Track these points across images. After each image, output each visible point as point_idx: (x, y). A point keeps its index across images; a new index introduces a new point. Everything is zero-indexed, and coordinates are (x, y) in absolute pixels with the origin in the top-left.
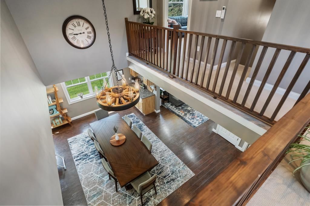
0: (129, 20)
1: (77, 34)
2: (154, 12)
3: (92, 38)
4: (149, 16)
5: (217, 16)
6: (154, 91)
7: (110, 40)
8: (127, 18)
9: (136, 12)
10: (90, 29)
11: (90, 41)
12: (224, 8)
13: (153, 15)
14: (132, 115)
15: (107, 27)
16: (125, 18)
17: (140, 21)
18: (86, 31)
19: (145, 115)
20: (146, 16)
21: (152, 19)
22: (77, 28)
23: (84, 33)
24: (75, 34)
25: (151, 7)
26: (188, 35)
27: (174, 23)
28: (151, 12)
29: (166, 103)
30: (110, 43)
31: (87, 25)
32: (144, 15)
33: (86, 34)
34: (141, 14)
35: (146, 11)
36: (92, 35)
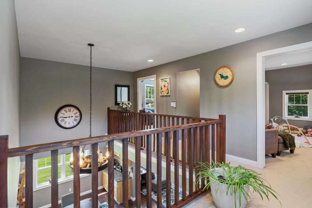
0: (110, 109)
1: (66, 118)
2: (131, 104)
3: (78, 121)
4: (126, 106)
5: (171, 106)
6: (130, 173)
7: (91, 118)
8: (109, 108)
9: (117, 104)
10: (78, 114)
11: (75, 123)
12: (174, 101)
13: (130, 106)
14: (105, 205)
15: (91, 109)
16: (108, 108)
17: (120, 110)
18: (74, 116)
19: (119, 203)
20: (124, 106)
21: (129, 108)
22: (68, 113)
23: (72, 117)
24: (64, 118)
25: (129, 100)
26: (155, 116)
27: (150, 113)
28: (129, 104)
29: (144, 190)
30: (91, 119)
31: (76, 111)
32: (123, 106)
33: (74, 118)
34: (121, 105)
35: (124, 103)
36: (78, 119)
